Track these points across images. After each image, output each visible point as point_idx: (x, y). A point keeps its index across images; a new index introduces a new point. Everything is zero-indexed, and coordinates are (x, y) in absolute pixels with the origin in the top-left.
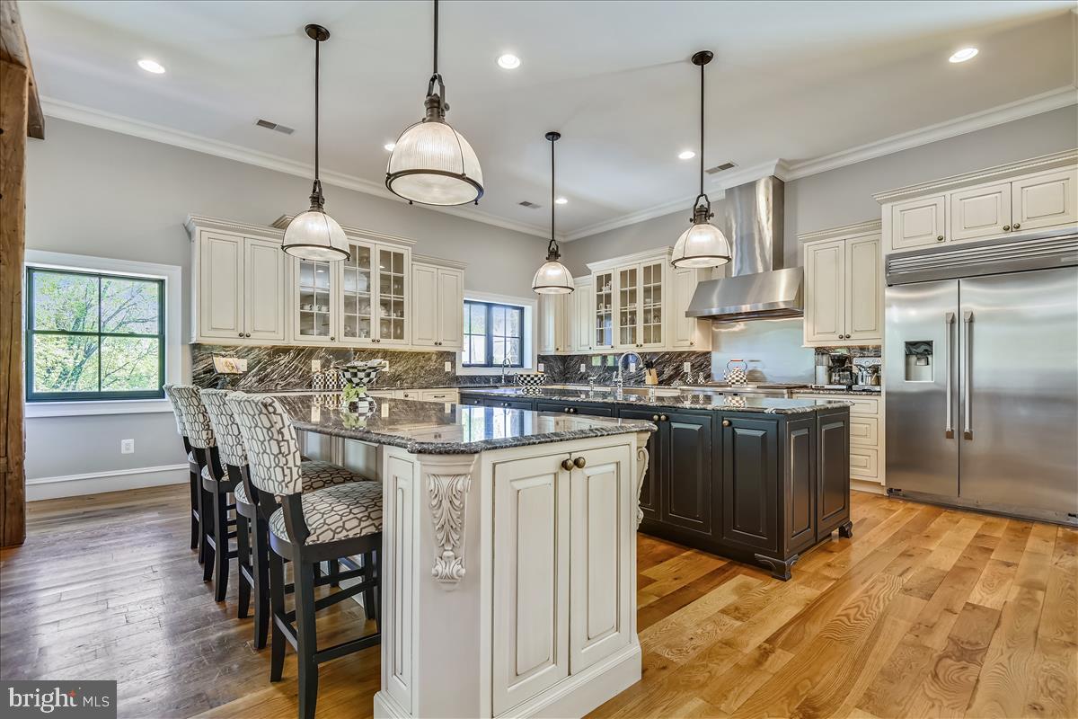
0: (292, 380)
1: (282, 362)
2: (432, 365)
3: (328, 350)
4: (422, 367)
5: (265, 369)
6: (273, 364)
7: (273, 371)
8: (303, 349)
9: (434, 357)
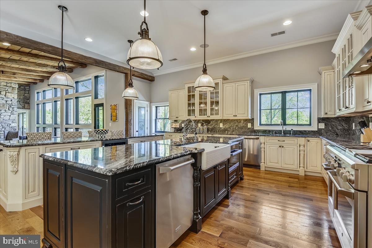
0: (194, 130)
1: (191, 124)
2: (241, 124)
3: (203, 121)
4: (237, 126)
5: (187, 126)
6: (189, 125)
7: (189, 127)
8: (196, 120)
9: (242, 122)
